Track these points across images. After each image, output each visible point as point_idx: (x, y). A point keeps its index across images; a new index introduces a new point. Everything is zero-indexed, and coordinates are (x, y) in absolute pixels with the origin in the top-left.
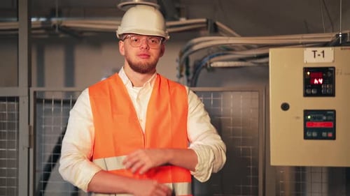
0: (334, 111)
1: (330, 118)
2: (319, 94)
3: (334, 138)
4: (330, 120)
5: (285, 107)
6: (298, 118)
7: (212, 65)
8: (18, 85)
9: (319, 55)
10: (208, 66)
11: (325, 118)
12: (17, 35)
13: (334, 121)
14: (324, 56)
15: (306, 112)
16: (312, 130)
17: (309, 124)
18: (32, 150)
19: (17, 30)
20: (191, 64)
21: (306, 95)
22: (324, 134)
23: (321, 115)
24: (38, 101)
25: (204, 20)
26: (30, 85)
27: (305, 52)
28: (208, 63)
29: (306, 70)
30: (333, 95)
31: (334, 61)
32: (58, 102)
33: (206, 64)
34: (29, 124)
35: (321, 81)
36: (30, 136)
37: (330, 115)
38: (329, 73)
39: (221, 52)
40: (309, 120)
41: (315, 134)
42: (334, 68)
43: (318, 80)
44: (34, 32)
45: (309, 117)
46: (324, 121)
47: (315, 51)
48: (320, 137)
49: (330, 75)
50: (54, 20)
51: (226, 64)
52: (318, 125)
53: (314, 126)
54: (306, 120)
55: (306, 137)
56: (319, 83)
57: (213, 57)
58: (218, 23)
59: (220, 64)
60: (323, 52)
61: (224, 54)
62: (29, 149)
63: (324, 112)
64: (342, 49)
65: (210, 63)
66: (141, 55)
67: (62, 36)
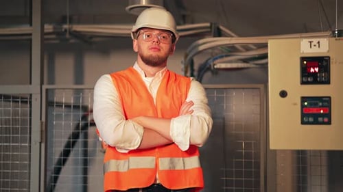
0: (330, 98)
1: (326, 104)
2: (315, 82)
3: (329, 123)
4: (326, 107)
5: (283, 94)
6: (295, 104)
7: (215, 67)
8: (31, 83)
9: (315, 46)
10: (212, 68)
11: (321, 104)
12: (31, 40)
13: (330, 107)
14: (319, 46)
15: (304, 99)
16: (308, 115)
17: (306, 111)
18: (43, 145)
19: (31, 34)
20: (196, 67)
21: (303, 83)
22: (320, 119)
23: (318, 102)
24: (50, 104)
25: (208, 25)
26: (42, 83)
27: (302, 43)
28: (212, 64)
29: (303, 59)
30: (328, 82)
31: (329, 51)
32: (68, 106)
33: (210, 65)
34: (41, 119)
35: (317, 70)
36: (42, 131)
37: (326, 102)
38: (324, 62)
39: (224, 54)
40: (306, 106)
41: (311, 120)
42: (329, 57)
43: (314, 68)
44: (46, 37)
45: (306, 104)
46: (320, 107)
47: (311, 42)
48: (316, 122)
49: (325, 63)
50: (66, 26)
51: (229, 66)
52: (314, 111)
53: (311, 112)
54: (303, 106)
55: (303, 123)
56: (315, 71)
57: (217, 59)
58: (221, 27)
59: (223, 66)
60: (319, 42)
61: (227, 56)
62: (40, 143)
63: (320, 99)
64: (336, 40)
65: (214, 65)
66: (152, 48)
67: (72, 41)
